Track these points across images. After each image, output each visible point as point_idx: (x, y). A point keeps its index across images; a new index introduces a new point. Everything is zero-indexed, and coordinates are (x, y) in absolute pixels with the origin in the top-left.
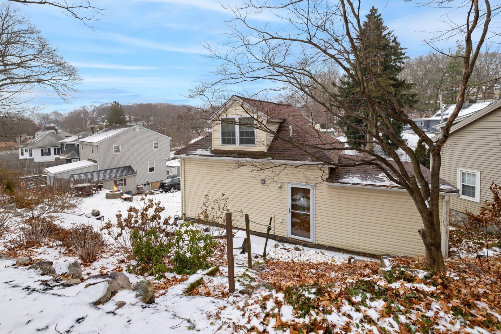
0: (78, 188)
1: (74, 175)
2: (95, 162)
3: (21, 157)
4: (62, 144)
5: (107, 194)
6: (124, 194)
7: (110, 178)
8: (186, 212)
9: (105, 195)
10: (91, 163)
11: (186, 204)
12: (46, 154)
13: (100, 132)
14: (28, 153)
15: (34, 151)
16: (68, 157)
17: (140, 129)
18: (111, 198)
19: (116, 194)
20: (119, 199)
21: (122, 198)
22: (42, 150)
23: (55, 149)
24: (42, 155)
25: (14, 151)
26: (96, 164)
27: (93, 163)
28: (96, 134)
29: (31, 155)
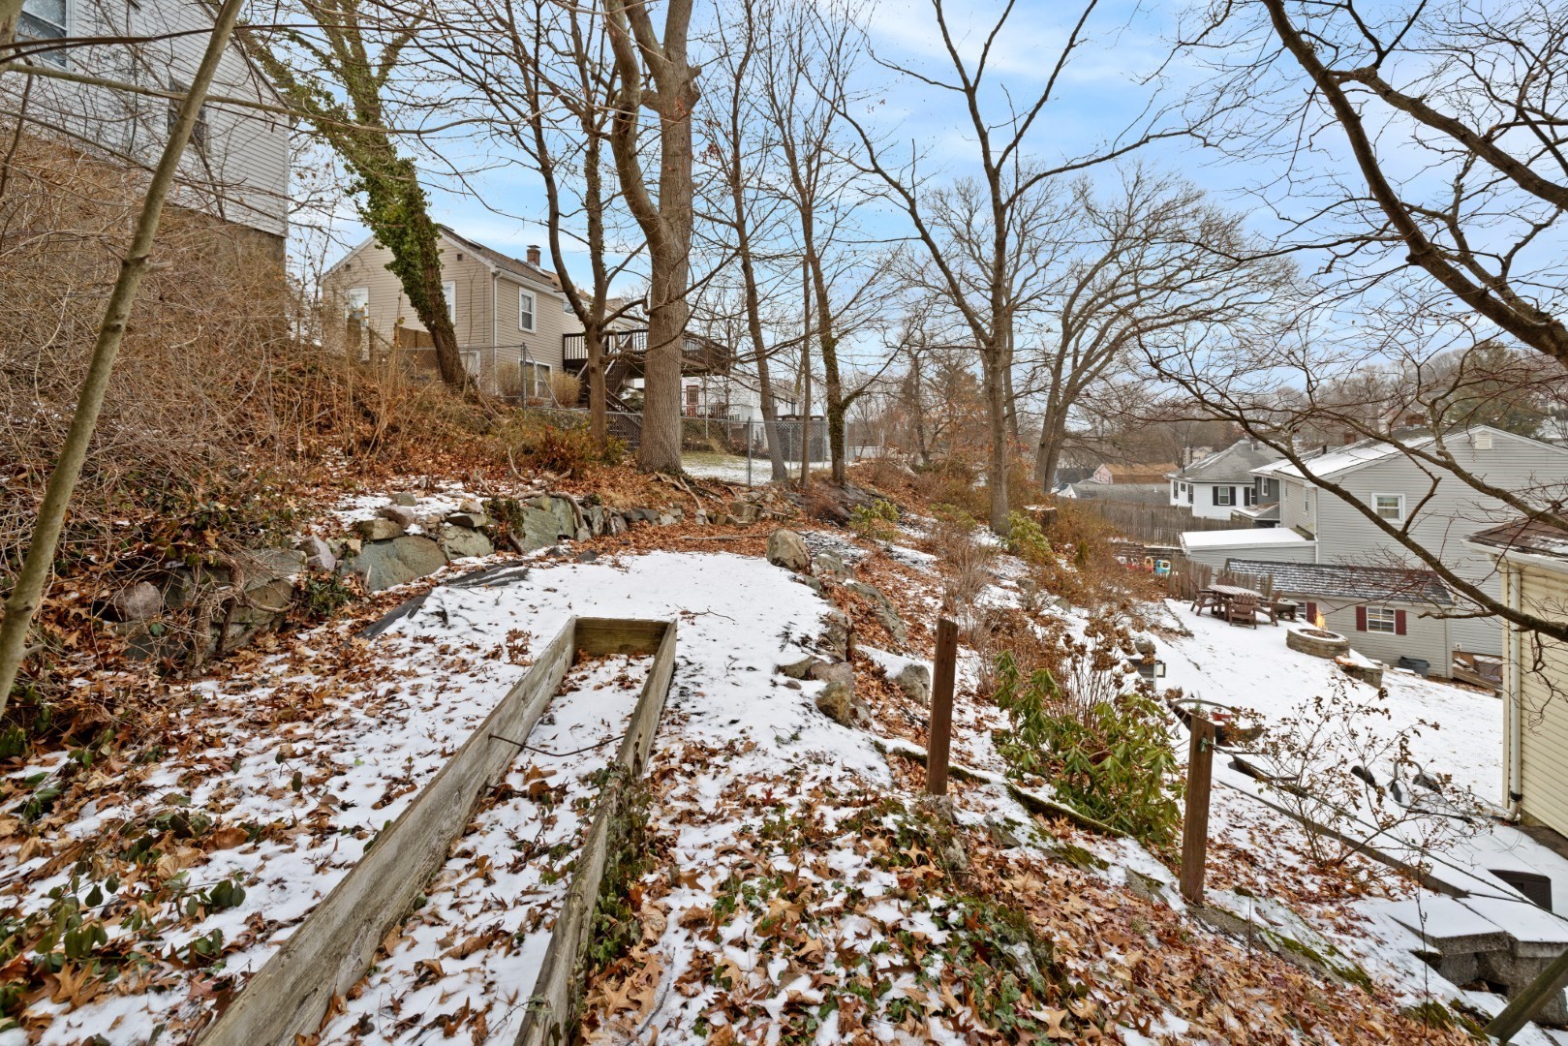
0: (1221, 594)
1: (1234, 560)
2: (1310, 537)
3: (1173, 502)
4: (1258, 479)
5: (1290, 634)
6: (1352, 652)
7: (1340, 595)
8: (1526, 793)
9: (1286, 635)
10: (1298, 539)
11: (1526, 757)
12: (1224, 501)
13: (1348, 447)
14: (1186, 493)
15: (1198, 490)
16: (1266, 515)
17: (1496, 442)
18: (1301, 651)
19: (1317, 643)
20: (1328, 661)
21: (1339, 663)
22: (1215, 490)
23: (1247, 491)
24: (1216, 503)
25: (1163, 487)
26: (1310, 543)
27: (1302, 540)
28: (1333, 454)
29: (1191, 498)
